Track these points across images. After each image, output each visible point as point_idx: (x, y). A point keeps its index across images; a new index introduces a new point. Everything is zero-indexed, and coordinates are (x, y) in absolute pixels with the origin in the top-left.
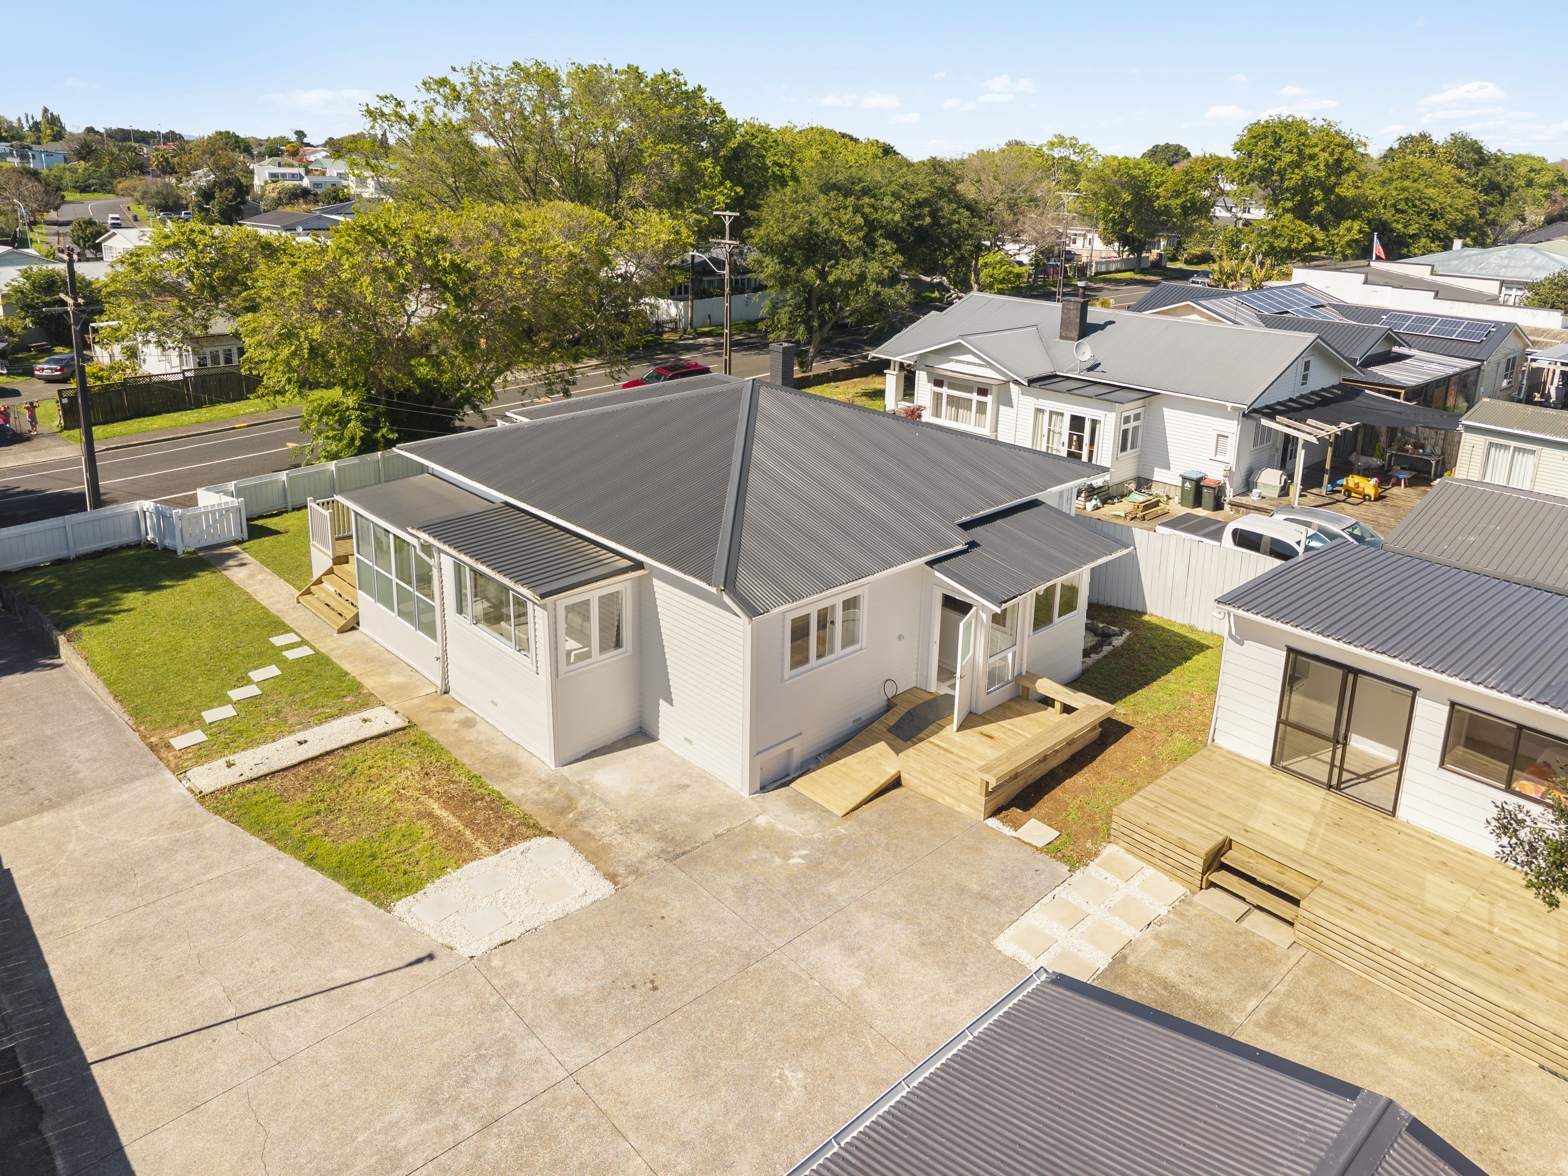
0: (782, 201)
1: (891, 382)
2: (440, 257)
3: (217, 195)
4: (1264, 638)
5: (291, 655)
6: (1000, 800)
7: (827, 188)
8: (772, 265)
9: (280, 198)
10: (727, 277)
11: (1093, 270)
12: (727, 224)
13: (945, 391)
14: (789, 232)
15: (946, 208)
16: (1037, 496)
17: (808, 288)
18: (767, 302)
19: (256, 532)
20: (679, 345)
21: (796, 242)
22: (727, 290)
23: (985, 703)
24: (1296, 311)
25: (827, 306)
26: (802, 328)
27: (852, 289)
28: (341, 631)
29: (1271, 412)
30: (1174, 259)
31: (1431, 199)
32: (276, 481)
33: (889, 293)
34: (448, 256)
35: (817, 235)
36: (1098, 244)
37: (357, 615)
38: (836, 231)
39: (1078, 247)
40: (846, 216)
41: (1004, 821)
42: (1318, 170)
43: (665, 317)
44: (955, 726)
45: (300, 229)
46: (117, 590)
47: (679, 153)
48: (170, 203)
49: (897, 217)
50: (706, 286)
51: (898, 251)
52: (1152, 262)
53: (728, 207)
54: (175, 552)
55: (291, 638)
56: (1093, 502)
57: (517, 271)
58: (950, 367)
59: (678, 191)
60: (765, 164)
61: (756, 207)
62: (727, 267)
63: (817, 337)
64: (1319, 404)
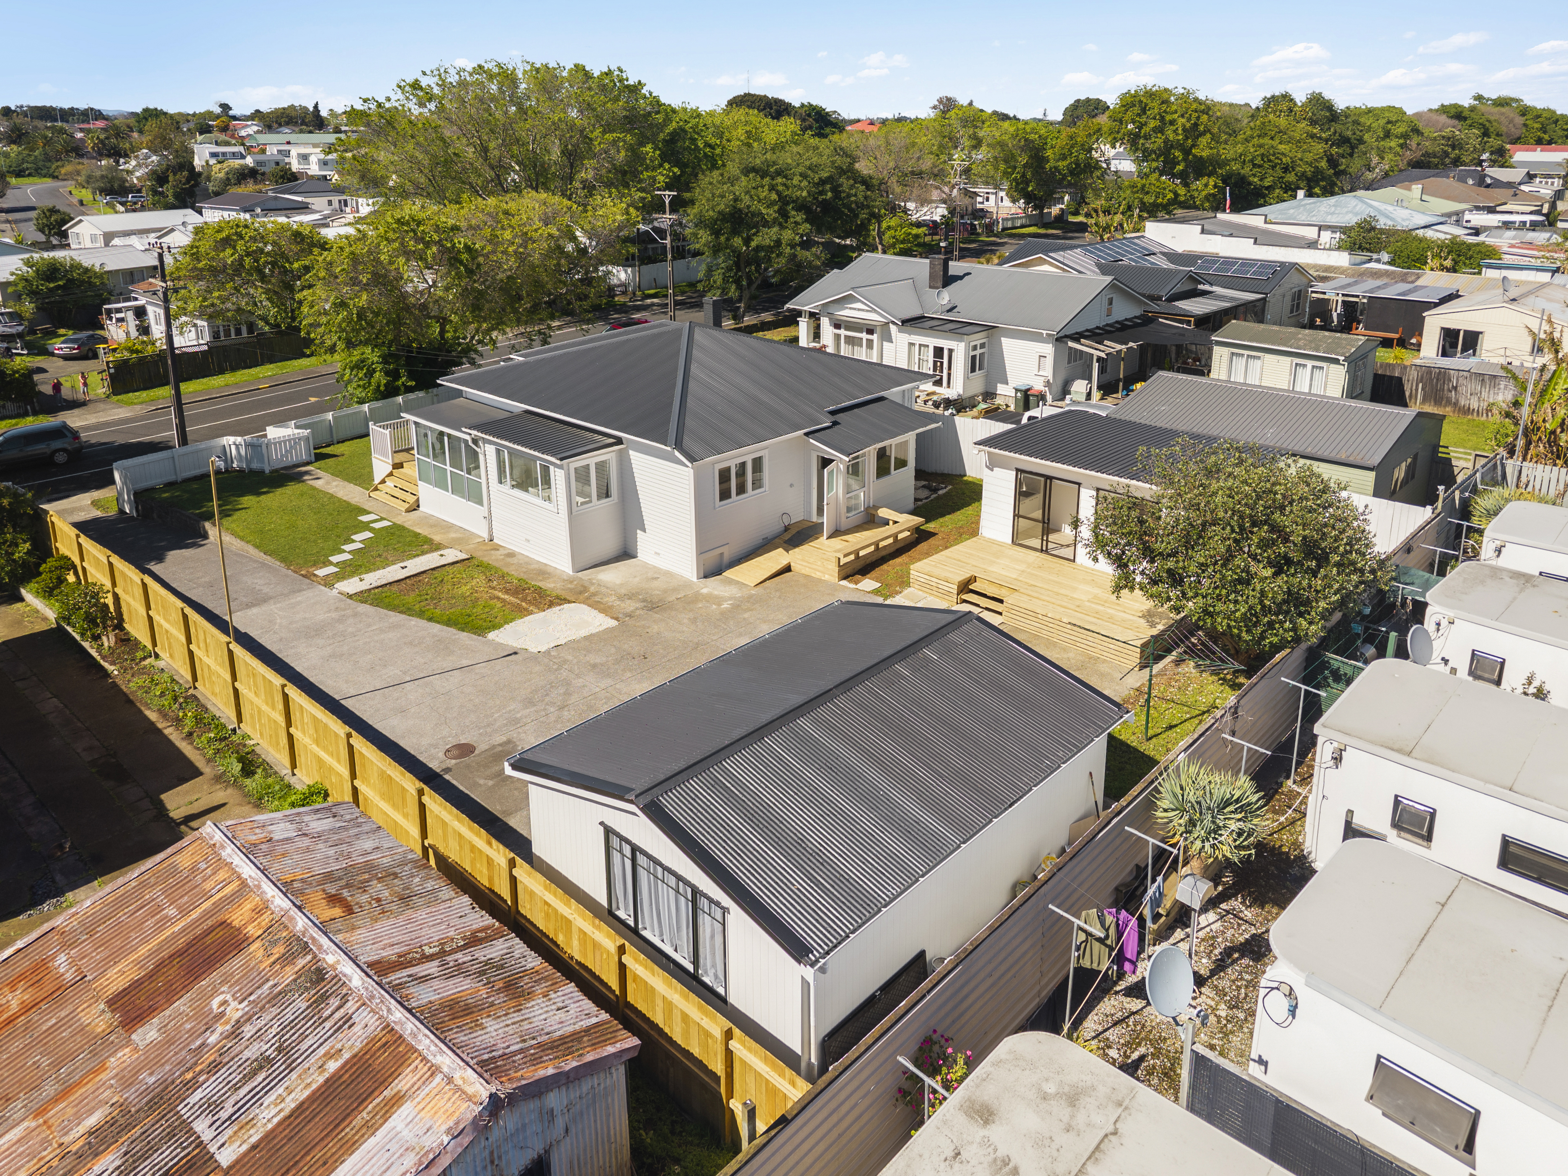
0: (711, 183)
1: (803, 329)
2: (456, 241)
3: (171, 178)
4: (1003, 464)
5: (377, 525)
6: (849, 571)
7: (748, 171)
8: (705, 236)
9: (228, 179)
10: (669, 246)
11: (1000, 226)
12: (667, 202)
13: (843, 332)
14: (718, 209)
15: (845, 183)
16: (882, 394)
17: (738, 254)
18: (704, 267)
19: (320, 457)
20: (629, 307)
21: (723, 217)
22: (669, 257)
23: (845, 524)
24: (1130, 259)
25: (753, 268)
26: (734, 287)
27: (772, 252)
28: (408, 511)
29: (1077, 337)
30: (1076, 213)
31: (1283, 154)
32: (324, 420)
33: (804, 255)
34: (462, 240)
35: (740, 210)
36: (1007, 202)
37: (418, 500)
38: (756, 206)
39: (990, 205)
40: (764, 193)
41: (850, 582)
42: (1177, 134)
43: (615, 281)
44: (825, 537)
45: (259, 210)
46: (233, 495)
47: (624, 141)
48: (116, 186)
49: (805, 194)
50: (651, 253)
51: (807, 220)
52: (1056, 217)
53: (668, 187)
54: (263, 472)
55: (375, 517)
56: (950, 411)
57: (510, 249)
58: (846, 313)
59: (624, 173)
60: (697, 146)
61: (689, 189)
62: (669, 238)
63: (746, 295)
64: (1118, 330)
